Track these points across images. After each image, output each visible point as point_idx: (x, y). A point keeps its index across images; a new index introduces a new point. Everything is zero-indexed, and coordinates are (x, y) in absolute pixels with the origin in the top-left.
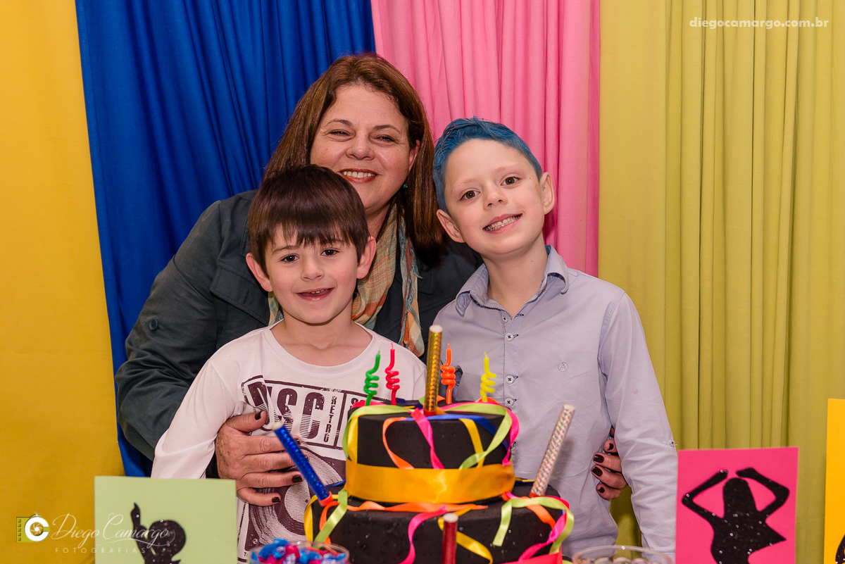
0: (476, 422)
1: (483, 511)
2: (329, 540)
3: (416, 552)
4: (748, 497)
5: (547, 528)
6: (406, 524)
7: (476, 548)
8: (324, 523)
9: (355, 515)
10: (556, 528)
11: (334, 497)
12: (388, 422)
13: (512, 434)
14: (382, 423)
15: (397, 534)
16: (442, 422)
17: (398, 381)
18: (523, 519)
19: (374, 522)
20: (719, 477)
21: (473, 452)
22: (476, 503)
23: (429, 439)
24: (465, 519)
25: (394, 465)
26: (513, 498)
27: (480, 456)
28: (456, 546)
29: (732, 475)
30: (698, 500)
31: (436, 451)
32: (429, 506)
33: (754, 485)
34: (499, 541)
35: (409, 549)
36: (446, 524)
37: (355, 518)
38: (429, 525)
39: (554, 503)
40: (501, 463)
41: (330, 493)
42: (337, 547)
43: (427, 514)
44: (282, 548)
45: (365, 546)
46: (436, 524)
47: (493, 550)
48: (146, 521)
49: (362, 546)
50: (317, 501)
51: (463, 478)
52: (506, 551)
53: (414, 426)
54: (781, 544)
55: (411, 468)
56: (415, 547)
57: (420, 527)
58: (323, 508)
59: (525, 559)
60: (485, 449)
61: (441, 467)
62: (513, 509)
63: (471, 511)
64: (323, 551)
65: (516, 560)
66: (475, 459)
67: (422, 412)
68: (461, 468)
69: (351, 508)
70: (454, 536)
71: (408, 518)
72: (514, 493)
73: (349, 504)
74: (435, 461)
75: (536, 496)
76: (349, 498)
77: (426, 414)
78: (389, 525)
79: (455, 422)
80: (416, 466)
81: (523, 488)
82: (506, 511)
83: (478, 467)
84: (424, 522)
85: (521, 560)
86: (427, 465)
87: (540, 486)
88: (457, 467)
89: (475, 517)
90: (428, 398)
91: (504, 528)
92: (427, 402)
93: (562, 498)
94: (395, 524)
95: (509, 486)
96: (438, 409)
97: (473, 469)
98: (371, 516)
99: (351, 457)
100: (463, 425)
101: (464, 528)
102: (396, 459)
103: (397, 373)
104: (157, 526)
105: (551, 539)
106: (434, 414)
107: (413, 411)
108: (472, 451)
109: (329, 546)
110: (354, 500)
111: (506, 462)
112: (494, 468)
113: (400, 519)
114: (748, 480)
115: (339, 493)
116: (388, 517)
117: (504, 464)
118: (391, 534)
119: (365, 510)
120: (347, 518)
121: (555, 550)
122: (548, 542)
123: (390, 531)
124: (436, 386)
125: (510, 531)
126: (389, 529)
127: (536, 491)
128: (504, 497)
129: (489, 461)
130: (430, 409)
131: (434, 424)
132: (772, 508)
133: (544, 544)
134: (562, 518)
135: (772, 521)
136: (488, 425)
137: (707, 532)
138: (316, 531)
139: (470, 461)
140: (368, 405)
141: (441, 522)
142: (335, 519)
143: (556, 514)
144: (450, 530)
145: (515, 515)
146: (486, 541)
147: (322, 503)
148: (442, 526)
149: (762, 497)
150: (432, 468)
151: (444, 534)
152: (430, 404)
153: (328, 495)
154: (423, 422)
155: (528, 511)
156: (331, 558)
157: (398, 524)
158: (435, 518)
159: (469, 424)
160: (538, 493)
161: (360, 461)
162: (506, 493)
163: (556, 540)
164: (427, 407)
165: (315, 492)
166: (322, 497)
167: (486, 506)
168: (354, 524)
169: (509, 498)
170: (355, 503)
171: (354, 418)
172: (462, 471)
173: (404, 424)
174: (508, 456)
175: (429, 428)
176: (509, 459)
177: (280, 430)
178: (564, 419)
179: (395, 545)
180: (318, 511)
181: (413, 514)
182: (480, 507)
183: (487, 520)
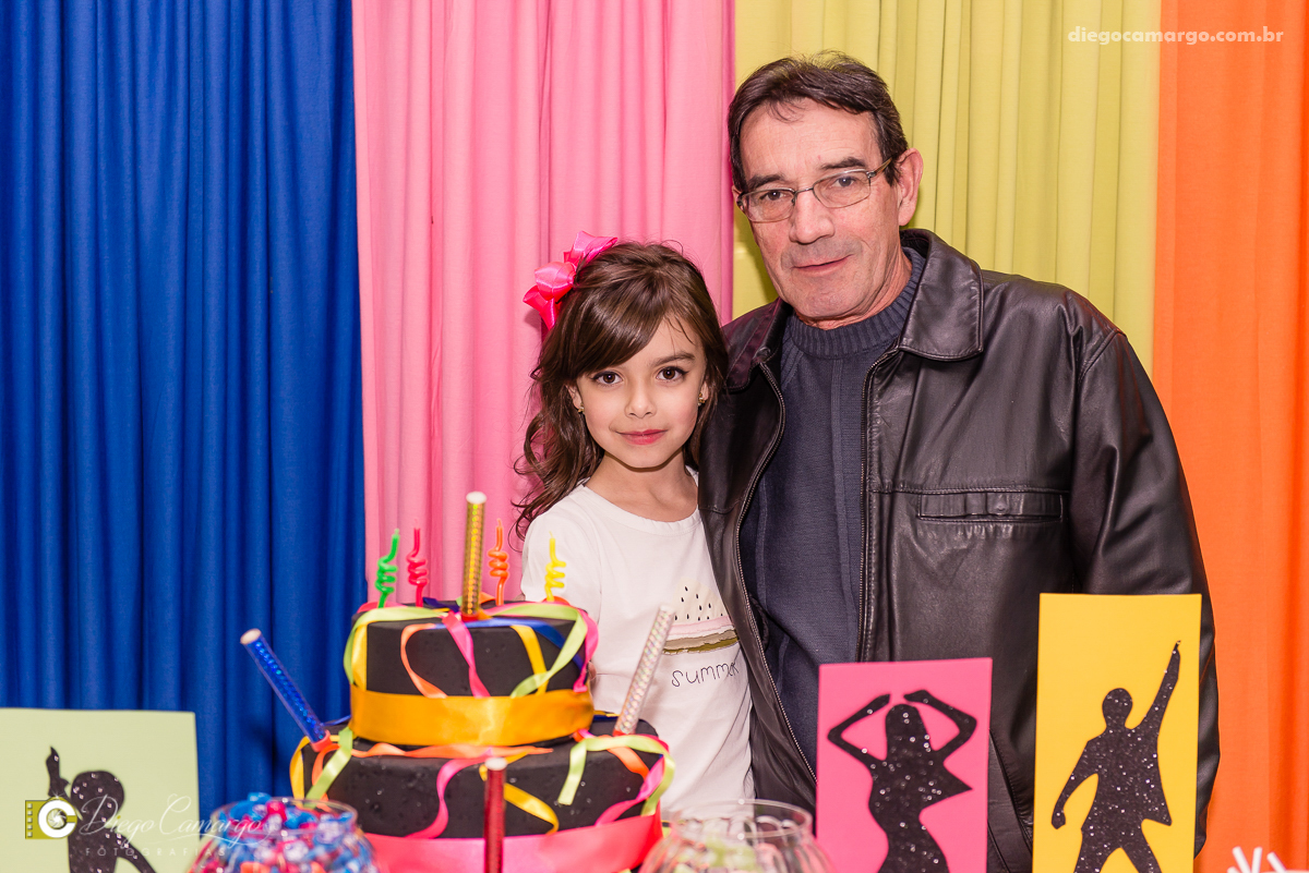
0: (535, 629)
1: (546, 755)
2: (326, 798)
3: (450, 814)
5: (637, 781)
6: (435, 774)
7: (535, 807)
8: (318, 774)
9: (363, 763)
10: (650, 780)
11: (334, 738)
12: (410, 630)
13: (589, 646)
14: (399, 633)
15: (421, 788)
16: (486, 630)
17: (424, 572)
18: (603, 769)
19: (390, 772)
20: (879, 702)
21: (531, 673)
22: (536, 745)
23: (468, 653)
24: (518, 768)
25: (417, 692)
26: (589, 737)
27: (541, 678)
28: (504, 805)
29: (897, 699)
30: (849, 736)
31: (478, 671)
32: (469, 750)
34: (567, 796)
35: (437, 810)
36: (490, 773)
37: (363, 767)
38: (468, 775)
39: (646, 744)
40: (572, 688)
41: (328, 733)
42: (337, 805)
43: (463, 759)
44: (262, 808)
45: (376, 807)
46: (476, 773)
47: (560, 811)
48: (68, 772)
49: (372, 807)
50: (308, 744)
51: (517, 708)
52: (578, 812)
53: (446, 638)
54: (966, 795)
55: (442, 696)
56: (448, 806)
57: (454, 779)
58: (317, 754)
59: (605, 823)
60: (549, 666)
61: (484, 695)
62: (588, 752)
63: (529, 756)
64: (319, 812)
65: (593, 824)
66: (534, 683)
67: (458, 616)
68: (514, 695)
69: (358, 753)
70: (501, 789)
71: (437, 767)
72: (591, 731)
73: (354, 747)
74: (476, 685)
75: (621, 734)
76: (354, 740)
77: (465, 620)
78: (411, 776)
79: (505, 630)
80: (449, 693)
81: (603, 724)
82: (577, 757)
83: (538, 693)
84: (461, 771)
85: (599, 825)
86: (465, 690)
87: (627, 722)
88: (508, 694)
89: (533, 764)
90: (467, 597)
91: (573, 781)
92: (466, 603)
93: (661, 738)
94: (419, 775)
95: (585, 721)
96: (481, 611)
97: (532, 696)
98: (385, 764)
99: (357, 682)
100: (516, 634)
101: (518, 778)
102: (424, 686)
103: (423, 562)
104: (83, 778)
105: (643, 795)
106: (475, 619)
107: (446, 615)
108: (529, 671)
109: (325, 804)
110: (362, 743)
111: (579, 686)
112: (561, 696)
113: (426, 768)
114: (919, 706)
115: (341, 733)
116: (410, 765)
117: (577, 690)
118: (413, 788)
119: (377, 756)
120: (352, 768)
121: (649, 810)
122: (639, 799)
123: (411, 785)
124: (477, 579)
125: (584, 783)
126: (410, 781)
127: (621, 727)
128: (576, 736)
129: (553, 685)
130: (470, 612)
131: (475, 634)
132: (952, 746)
133: (634, 802)
134: (659, 765)
135: (953, 764)
136: (552, 635)
137: (862, 779)
138: (308, 786)
139: (526, 685)
140: (381, 606)
141: (483, 771)
142: (334, 768)
143: (651, 760)
144: (496, 781)
145: (590, 762)
146: (549, 796)
147: (315, 747)
148: (484, 777)
149: (939, 730)
150: (472, 695)
151: (487, 786)
152: (470, 605)
153: (324, 735)
154: (459, 631)
155: (609, 756)
156: (331, 820)
157: (423, 775)
158: (476, 767)
159: (526, 633)
160: (624, 731)
161: (370, 687)
162: (578, 731)
163: (650, 796)
164: (466, 609)
165: (305, 731)
166: (315, 738)
167: (550, 750)
168: (361, 775)
169: (582, 737)
170: (363, 745)
171: (362, 626)
172: (515, 700)
173: (431, 633)
174: (582, 678)
175: (468, 639)
176: (584, 683)
177: (254, 643)
178: (660, 625)
179: (419, 805)
180: (310, 757)
181: (445, 761)
182: (542, 751)
183: (550, 768)
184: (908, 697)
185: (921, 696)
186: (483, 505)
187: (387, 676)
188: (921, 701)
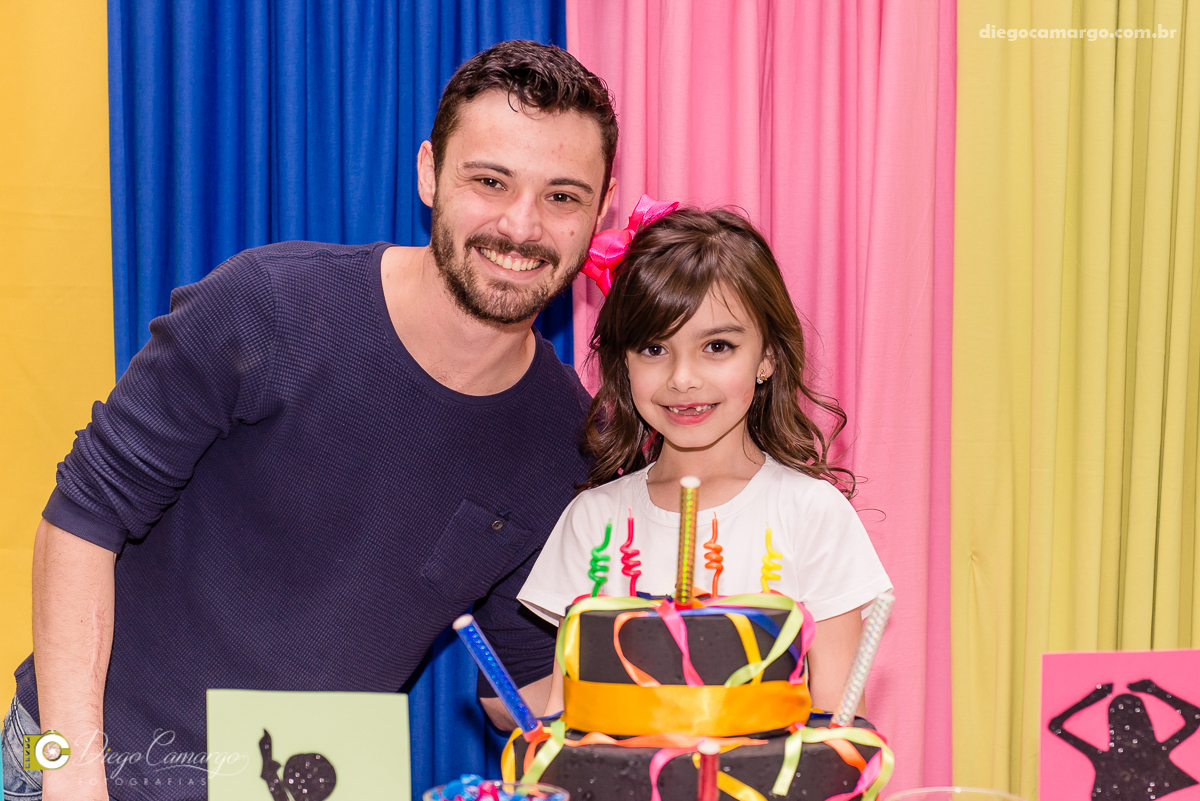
0: (751, 619)
1: (761, 746)
2: (540, 784)
4: (1143, 722)
5: (854, 775)
6: (648, 763)
7: (748, 796)
8: (530, 762)
9: (575, 751)
10: (866, 776)
12: (623, 618)
13: (806, 637)
14: (611, 622)
15: (634, 777)
16: (701, 619)
17: (638, 564)
18: (818, 760)
19: (602, 760)
20: (1102, 691)
21: (746, 662)
22: (751, 736)
23: (682, 642)
24: (732, 756)
25: (630, 681)
26: (803, 729)
27: (756, 667)
28: (717, 795)
29: (1120, 689)
30: (1071, 726)
31: (692, 659)
32: (682, 740)
33: (1152, 704)
34: (782, 787)
35: (650, 798)
36: (703, 757)
37: (575, 756)
38: (681, 763)
39: (865, 737)
40: (788, 679)
41: (541, 725)
42: (549, 789)
43: (678, 748)
44: (474, 789)
45: (589, 796)
46: (689, 761)
49: (584, 796)
50: (520, 736)
51: (731, 698)
53: (660, 625)
54: (1191, 790)
55: (654, 684)
56: (661, 794)
57: (667, 767)
58: (528, 744)
60: (764, 657)
61: (696, 683)
62: (803, 744)
63: (744, 747)
66: (749, 672)
67: (672, 606)
68: (728, 684)
69: (569, 743)
71: (650, 754)
73: (566, 737)
74: (690, 674)
75: (837, 726)
76: (567, 732)
77: (679, 608)
78: (624, 764)
79: (720, 619)
80: (663, 682)
82: (793, 748)
83: (753, 684)
84: (673, 759)
86: (678, 679)
87: (845, 711)
88: (723, 682)
89: (747, 753)
91: (788, 770)
92: (679, 591)
94: (631, 763)
95: (802, 714)
96: (696, 601)
97: (747, 686)
98: (598, 752)
99: (570, 673)
100: (731, 623)
101: (732, 768)
102: (638, 675)
103: (636, 553)
105: (861, 788)
106: (689, 607)
107: (659, 606)
108: (744, 661)
109: (537, 790)
110: (574, 733)
111: (795, 678)
112: (777, 686)
113: (639, 756)
114: (1144, 696)
115: (553, 724)
116: (622, 754)
117: (792, 681)
118: (625, 777)
119: (589, 745)
120: (563, 755)
122: (856, 792)
123: (624, 773)
125: (799, 775)
126: (623, 769)
127: (838, 719)
128: (790, 729)
129: (769, 675)
130: (684, 600)
131: (689, 622)
133: (851, 795)
134: (876, 758)
135: (1178, 757)
136: (768, 624)
137: (1084, 772)
138: (519, 774)
139: (741, 675)
141: (696, 758)
142: (545, 758)
143: (868, 753)
144: (708, 767)
145: (806, 752)
146: (764, 784)
147: (527, 737)
148: (698, 765)
149: (1164, 721)
150: (686, 684)
151: (701, 773)
152: (684, 594)
153: (536, 725)
154: (673, 618)
155: (825, 748)
157: (636, 763)
158: (688, 755)
159: (740, 620)
160: (841, 724)
161: (583, 677)
162: (794, 724)
163: (867, 789)
164: (679, 597)
165: (517, 721)
166: (527, 728)
167: (766, 742)
168: (573, 763)
169: (796, 729)
170: (576, 736)
171: (574, 616)
172: (730, 689)
173: (645, 621)
174: (798, 671)
175: (682, 627)
176: (801, 675)
177: (466, 629)
178: (878, 614)
179: (632, 793)
180: (521, 748)
181: (657, 750)
182: (756, 742)
183: (764, 758)
184: (1132, 686)
185: (1145, 685)
186: (697, 489)
187: (599, 665)
188: (1145, 691)
